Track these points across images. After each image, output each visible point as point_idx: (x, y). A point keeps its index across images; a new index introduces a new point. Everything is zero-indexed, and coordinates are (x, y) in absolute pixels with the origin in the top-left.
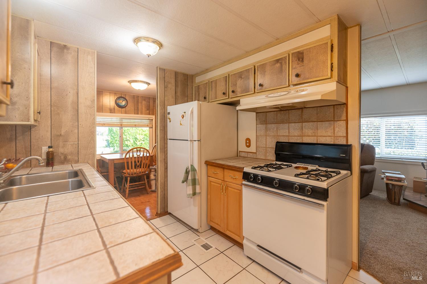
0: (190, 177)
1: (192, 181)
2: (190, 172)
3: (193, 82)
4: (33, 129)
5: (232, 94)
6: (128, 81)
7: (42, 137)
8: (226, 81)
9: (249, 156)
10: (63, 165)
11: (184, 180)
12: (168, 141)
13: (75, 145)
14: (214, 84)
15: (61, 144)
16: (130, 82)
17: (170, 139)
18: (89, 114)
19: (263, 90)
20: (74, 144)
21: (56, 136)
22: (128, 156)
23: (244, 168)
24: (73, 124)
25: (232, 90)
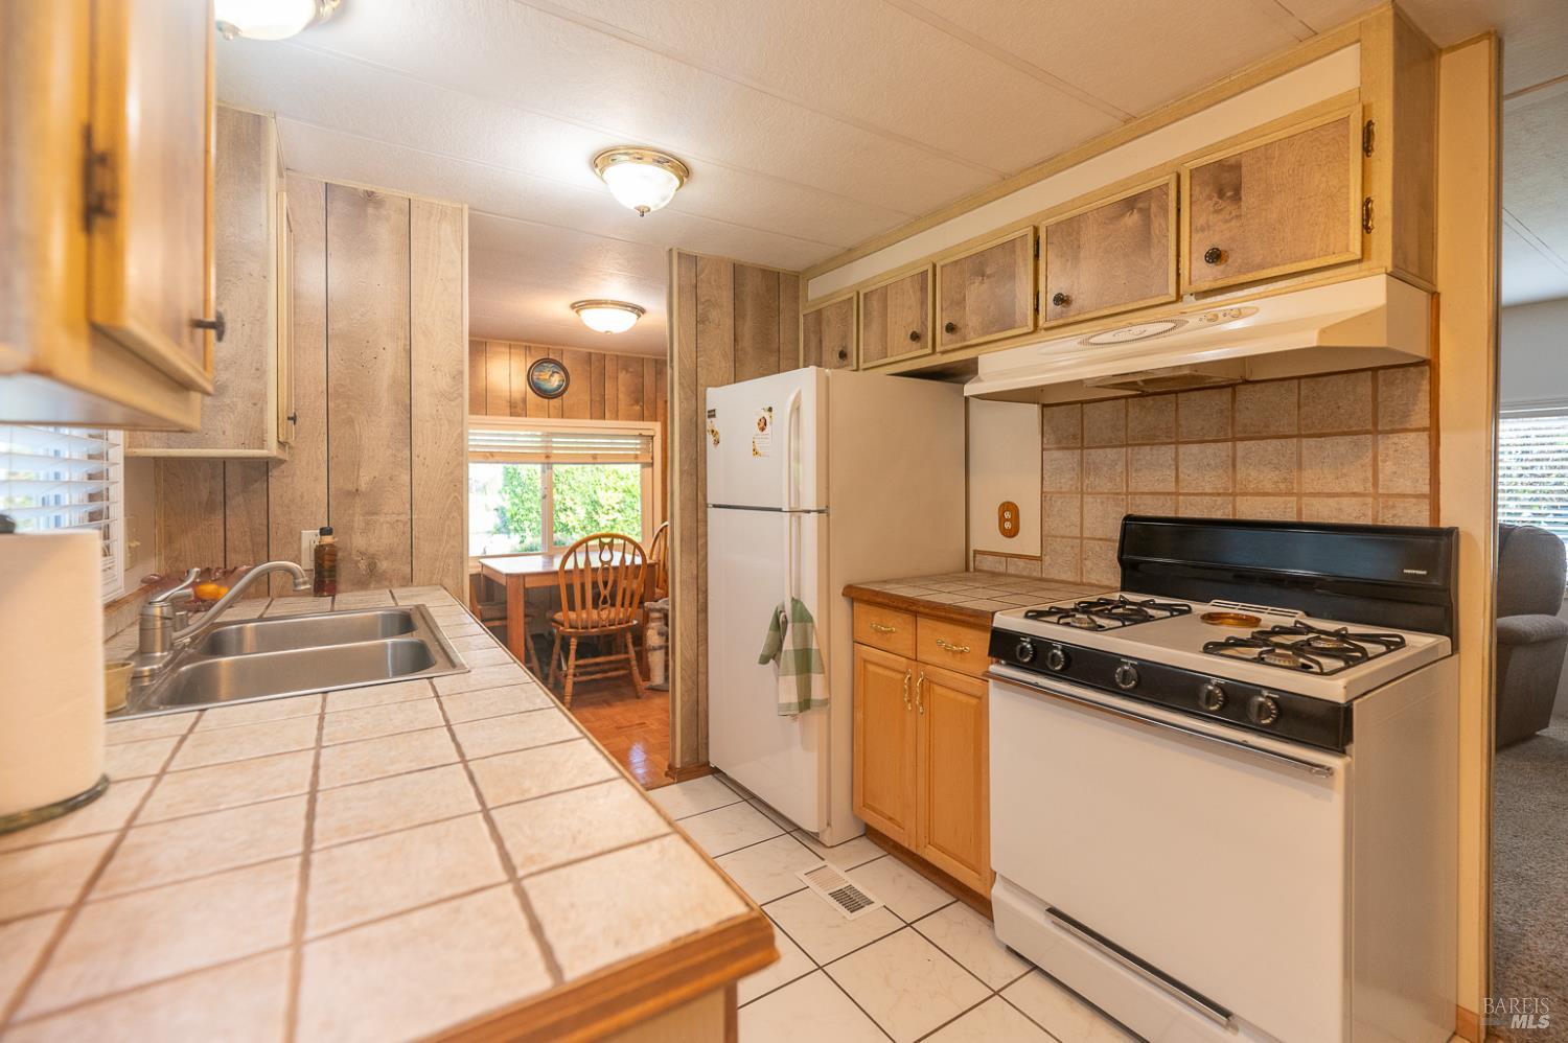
0: (788, 645)
1: (796, 656)
2: (790, 626)
3: (798, 298)
4: (274, 473)
5: (948, 336)
6: (572, 304)
7: (302, 497)
8: (924, 289)
9: (1012, 570)
10: (363, 593)
11: (766, 654)
12: (711, 512)
13: (401, 525)
14: (875, 304)
15: (359, 521)
16: (577, 307)
17: (715, 506)
18: (446, 423)
19: (1071, 320)
20: (397, 521)
21: (345, 496)
22: (570, 565)
23: (993, 613)
24: (394, 455)
25: (946, 323)
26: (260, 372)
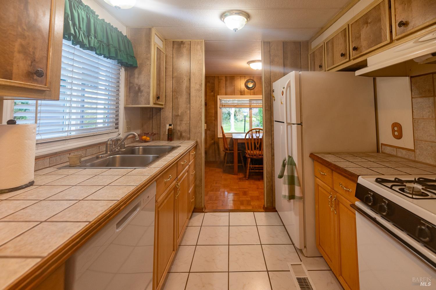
0: (286, 173)
1: (288, 178)
2: (286, 166)
3: (308, 49)
4: (162, 111)
5: (354, 52)
6: (247, 62)
7: (167, 116)
8: (345, 36)
9: (399, 155)
10: (178, 141)
11: (280, 175)
12: (275, 122)
13: (188, 124)
14: (330, 45)
15: (178, 122)
16: (249, 63)
17: (276, 121)
18: (198, 97)
19: (409, 32)
20: (187, 123)
21: (176, 116)
22: (247, 137)
23: (359, 176)
24: (186, 106)
25: (353, 46)
26: (149, 87)
